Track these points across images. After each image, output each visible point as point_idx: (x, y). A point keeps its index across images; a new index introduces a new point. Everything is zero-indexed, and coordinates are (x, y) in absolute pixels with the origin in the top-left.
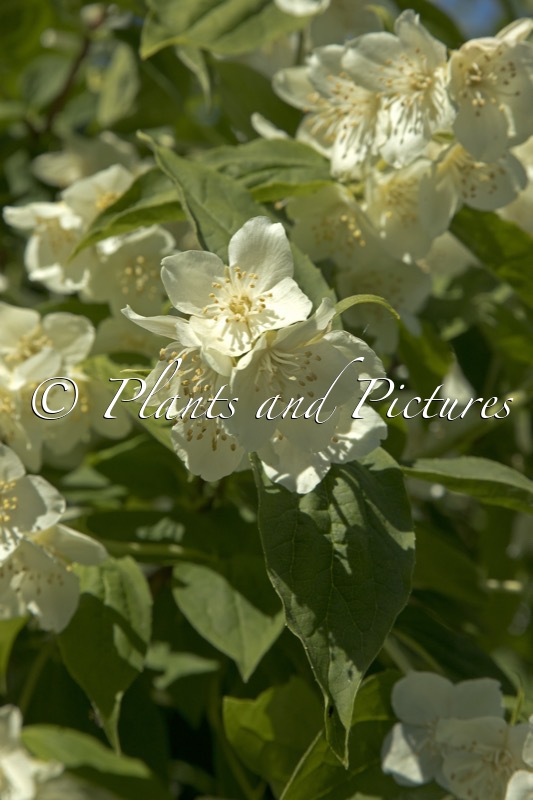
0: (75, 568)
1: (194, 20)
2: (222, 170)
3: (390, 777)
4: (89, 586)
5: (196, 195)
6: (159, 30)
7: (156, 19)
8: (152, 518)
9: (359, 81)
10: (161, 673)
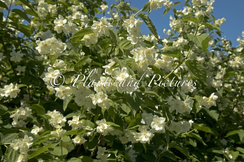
0: (110, 103)
1: (122, 46)
2: (124, 62)
3: (141, 123)
4: (111, 105)
5: (121, 64)
6: (118, 47)
7: (118, 46)
8: (120, 99)
9: (137, 52)
10: (122, 116)
